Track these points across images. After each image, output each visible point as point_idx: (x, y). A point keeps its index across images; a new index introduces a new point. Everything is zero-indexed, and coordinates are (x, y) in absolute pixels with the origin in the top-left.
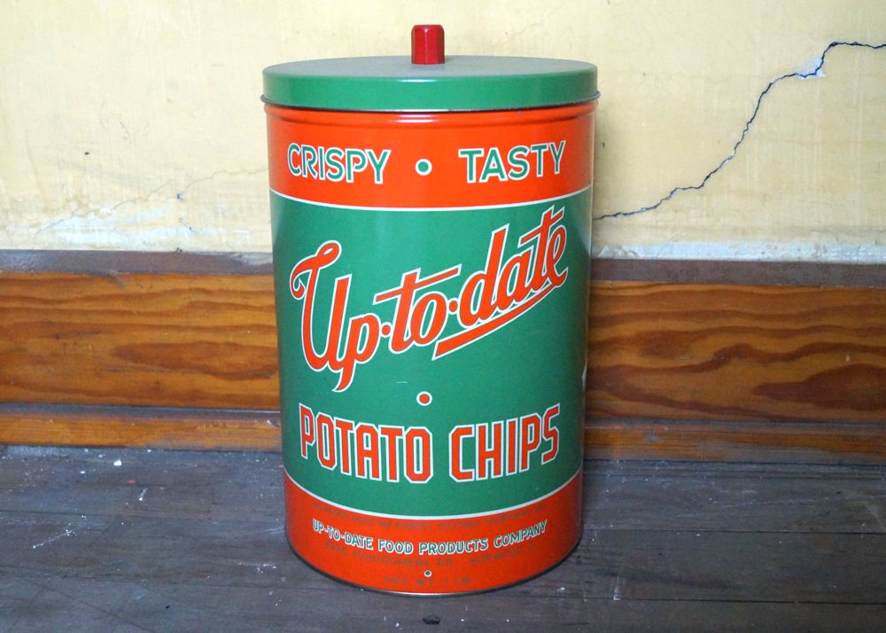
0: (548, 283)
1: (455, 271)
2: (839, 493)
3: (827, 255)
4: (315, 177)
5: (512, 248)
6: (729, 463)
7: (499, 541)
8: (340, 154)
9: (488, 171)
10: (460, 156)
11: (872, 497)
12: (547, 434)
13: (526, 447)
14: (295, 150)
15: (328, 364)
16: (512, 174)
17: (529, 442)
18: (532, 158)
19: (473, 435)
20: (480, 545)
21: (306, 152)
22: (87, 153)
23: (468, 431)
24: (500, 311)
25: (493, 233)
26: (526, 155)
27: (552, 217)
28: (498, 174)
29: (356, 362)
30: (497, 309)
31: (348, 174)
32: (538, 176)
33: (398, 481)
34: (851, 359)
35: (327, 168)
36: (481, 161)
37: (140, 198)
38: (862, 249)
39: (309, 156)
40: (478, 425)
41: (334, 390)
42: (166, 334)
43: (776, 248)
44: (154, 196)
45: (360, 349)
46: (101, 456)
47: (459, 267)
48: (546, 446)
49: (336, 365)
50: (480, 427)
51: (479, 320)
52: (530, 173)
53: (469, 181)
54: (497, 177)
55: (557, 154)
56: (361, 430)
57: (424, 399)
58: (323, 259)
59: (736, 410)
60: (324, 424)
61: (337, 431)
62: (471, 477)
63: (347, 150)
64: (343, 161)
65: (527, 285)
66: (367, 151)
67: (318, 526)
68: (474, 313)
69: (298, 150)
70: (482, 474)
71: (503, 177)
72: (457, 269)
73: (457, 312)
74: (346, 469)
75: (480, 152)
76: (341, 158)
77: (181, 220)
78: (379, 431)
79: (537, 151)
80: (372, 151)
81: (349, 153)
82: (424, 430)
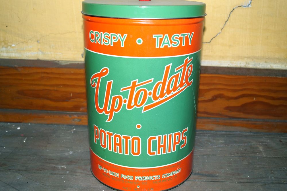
0: (185, 85)
1: (151, 81)
2: (250, 142)
3: (249, 65)
4: (99, 43)
5: (173, 72)
6: (215, 131)
7: (164, 176)
8: (109, 35)
9: (164, 43)
10: (154, 37)
11: (260, 144)
12: (183, 138)
13: (175, 143)
14: (92, 33)
15: (104, 112)
16: (173, 45)
17: (176, 142)
18: (181, 39)
19: (156, 140)
20: (157, 177)
21: (96, 34)
22: (7, 26)
23: (155, 138)
24: (167, 95)
25: (166, 66)
26: (178, 37)
27: (188, 61)
28: (168, 45)
29: (114, 112)
30: (166, 95)
31: (111, 43)
32: (183, 45)
33: (128, 155)
34: (256, 99)
35: (104, 40)
36: (161, 40)
37: (25, 42)
38: (261, 64)
39: (97, 35)
40: (158, 136)
41: (106, 121)
42: (34, 87)
43: (233, 63)
44: (29, 41)
45: (116, 108)
46: (13, 126)
47: (153, 79)
48: (182, 142)
49: (107, 113)
50: (159, 137)
51: (159, 98)
52: (180, 44)
53: (157, 47)
54: (167, 46)
55: (191, 37)
56: (116, 136)
57: (139, 126)
58: (102, 74)
59: (218, 114)
60: (102, 133)
61: (107, 136)
62: (155, 154)
63: (111, 34)
64: (109, 38)
65: (177, 86)
66: (118, 34)
67: (100, 167)
68: (157, 96)
69: (93, 33)
70: (159, 153)
71: (169, 46)
72: (152, 80)
73: (152, 96)
74: (110, 149)
75: (161, 36)
76: (109, 36)
77: (39, 49)
78: (122, 137)
79: (183, 36)
80: (120, 34)
81: (112, 35)
82: (138, 138)
